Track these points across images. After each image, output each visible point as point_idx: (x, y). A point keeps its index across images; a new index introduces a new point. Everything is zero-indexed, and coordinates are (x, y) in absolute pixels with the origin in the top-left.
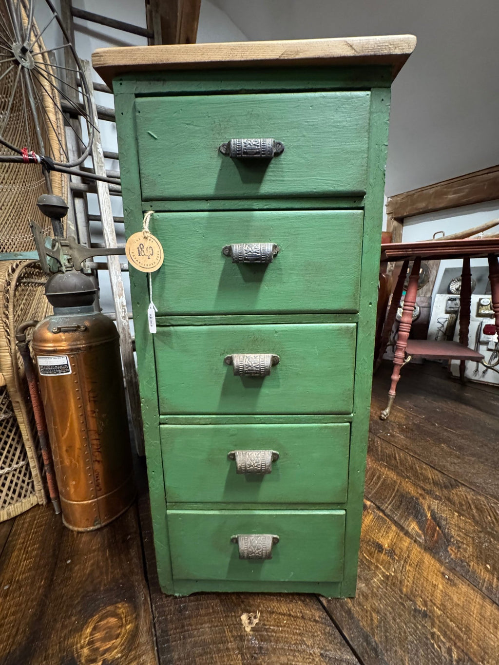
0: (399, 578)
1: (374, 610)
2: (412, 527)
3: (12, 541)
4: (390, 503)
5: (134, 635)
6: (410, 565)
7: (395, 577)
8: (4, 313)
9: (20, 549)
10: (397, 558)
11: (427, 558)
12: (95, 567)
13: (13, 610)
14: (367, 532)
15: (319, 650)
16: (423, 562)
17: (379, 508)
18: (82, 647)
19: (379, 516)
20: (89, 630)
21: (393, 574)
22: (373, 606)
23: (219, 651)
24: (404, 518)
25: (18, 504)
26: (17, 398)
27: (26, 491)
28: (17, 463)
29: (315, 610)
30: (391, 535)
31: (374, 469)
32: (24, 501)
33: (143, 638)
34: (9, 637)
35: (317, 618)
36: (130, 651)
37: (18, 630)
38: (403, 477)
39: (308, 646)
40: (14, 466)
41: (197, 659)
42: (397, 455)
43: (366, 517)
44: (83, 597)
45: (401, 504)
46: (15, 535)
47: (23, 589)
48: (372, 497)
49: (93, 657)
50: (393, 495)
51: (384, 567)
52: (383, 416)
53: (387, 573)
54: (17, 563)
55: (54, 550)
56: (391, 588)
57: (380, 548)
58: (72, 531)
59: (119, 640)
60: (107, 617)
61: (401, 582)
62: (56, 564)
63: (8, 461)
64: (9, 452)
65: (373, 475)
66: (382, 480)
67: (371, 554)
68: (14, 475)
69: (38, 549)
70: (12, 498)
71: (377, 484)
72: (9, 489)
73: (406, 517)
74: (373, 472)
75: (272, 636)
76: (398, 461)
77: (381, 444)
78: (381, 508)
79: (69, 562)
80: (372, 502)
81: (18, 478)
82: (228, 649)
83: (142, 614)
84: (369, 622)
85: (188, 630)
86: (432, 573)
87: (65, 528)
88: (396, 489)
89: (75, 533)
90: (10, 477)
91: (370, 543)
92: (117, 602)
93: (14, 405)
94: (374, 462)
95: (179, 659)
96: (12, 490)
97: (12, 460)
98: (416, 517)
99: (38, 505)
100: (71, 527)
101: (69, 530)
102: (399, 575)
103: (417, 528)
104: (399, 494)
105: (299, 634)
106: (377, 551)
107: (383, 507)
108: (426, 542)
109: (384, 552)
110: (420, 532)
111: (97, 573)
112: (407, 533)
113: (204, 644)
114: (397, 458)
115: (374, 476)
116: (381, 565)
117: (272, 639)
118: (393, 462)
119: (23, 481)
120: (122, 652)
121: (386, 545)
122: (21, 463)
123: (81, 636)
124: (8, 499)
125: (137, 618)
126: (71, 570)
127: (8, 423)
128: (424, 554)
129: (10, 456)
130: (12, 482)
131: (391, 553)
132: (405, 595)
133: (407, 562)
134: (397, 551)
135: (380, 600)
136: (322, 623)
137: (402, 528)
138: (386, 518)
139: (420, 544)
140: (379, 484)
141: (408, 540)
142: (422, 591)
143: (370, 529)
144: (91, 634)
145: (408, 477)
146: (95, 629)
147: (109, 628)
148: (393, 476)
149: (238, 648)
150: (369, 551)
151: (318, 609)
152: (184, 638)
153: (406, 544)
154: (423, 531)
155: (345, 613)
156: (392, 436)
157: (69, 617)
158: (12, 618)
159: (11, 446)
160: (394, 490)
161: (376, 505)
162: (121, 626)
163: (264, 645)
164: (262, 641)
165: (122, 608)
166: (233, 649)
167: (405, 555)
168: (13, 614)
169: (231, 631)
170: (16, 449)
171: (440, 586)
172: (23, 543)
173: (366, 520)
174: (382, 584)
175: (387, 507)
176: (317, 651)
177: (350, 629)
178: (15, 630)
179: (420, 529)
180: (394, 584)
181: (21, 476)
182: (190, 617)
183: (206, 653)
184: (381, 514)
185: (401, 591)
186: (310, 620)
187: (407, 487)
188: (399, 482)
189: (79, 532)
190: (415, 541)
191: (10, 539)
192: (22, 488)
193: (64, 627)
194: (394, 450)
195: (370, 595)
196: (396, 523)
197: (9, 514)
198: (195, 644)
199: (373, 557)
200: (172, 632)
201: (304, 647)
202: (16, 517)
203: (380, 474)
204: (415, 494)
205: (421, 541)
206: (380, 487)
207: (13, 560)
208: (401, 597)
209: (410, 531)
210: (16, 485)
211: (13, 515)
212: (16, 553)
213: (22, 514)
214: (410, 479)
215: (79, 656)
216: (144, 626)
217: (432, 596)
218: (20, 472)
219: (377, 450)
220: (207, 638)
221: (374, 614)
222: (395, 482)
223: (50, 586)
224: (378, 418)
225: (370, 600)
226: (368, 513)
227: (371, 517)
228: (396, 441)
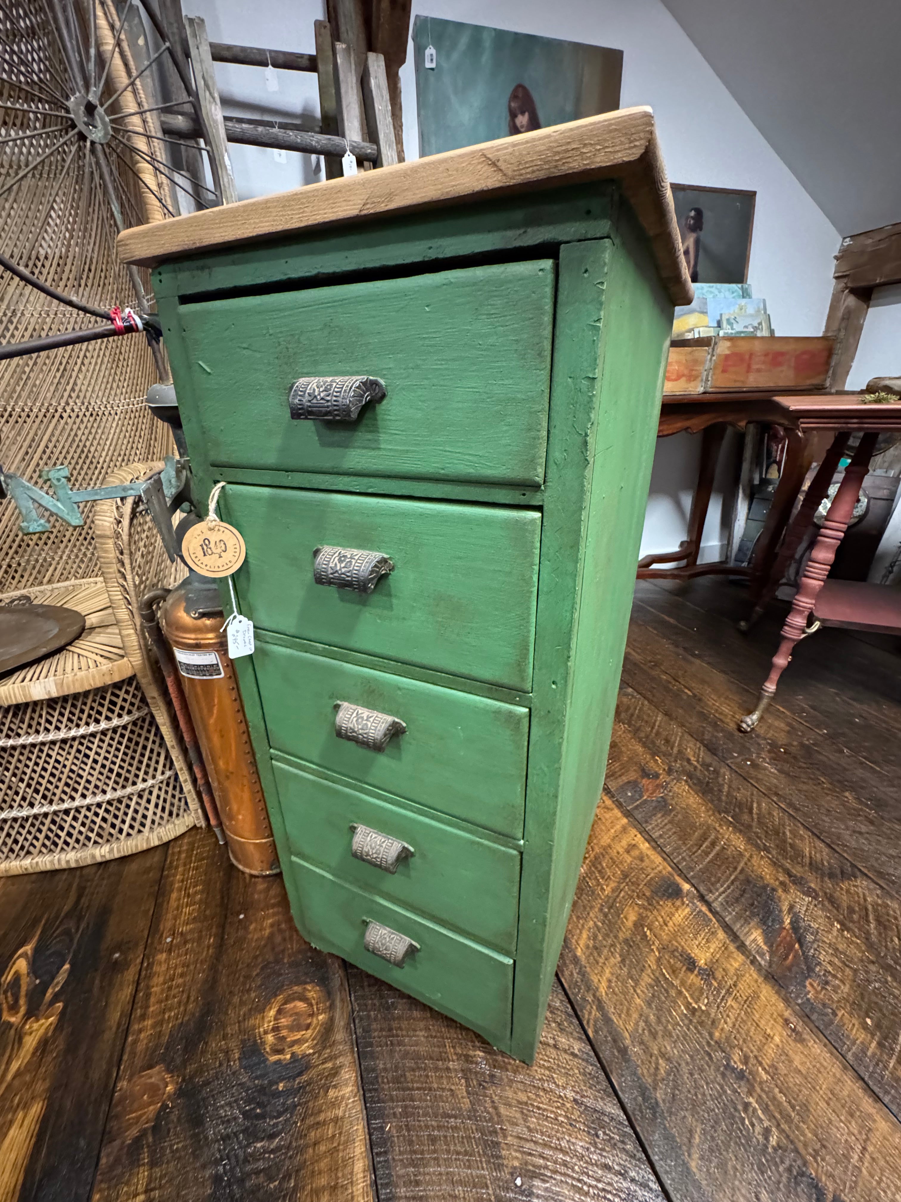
0: (713, 1015)
1: (663, 1055)
2: (752, 937)
3: (168, 876)
4: (723, 892)
5: (328, 1029)
6: (735, 999)
7: (707, 1013)
8: (120, 572)
9: (180, 890)
10: (716, 984)
11: (767, 992)
12: (275, 928)
13: (179, 970)
14: (674, 936)
15: (573, 1094)
16: (759, 997)
17: (702, 898)
18: (266, 1033)
19: (701, 911)
20: (272, 1013)
21: (703, 1008)
22: (663, 1050)
23: (436, 1069)
24: (742, 922)
25: (170, 826)
26: (152, 692)
27: (179, 809)
28: (163, 773)
29: (574, 1039)
30: (714, 946)
31: (708, 828)
32: (177, 822)
33: (340, 1035)
34: (179, 1003)
35: (576, 1051)
36: (324, 1048)
37: (188, 997)
38: (757, 846)
39: (558, 1086)
40: (160, 777)
41: (408, 1074)
42: (755, 805)
43: (677, 910)
44: (262, 969)
45: (742, 895)
46: (170, 868)
47: (189, 946)
48: (693, 877)
49: (280, 1047)
50: (733, 877)
51: (691, 995)
52: (744, 726)
53: (694, 1005)
54: (177, 908)
55: (222, 898)
56: (696, 1028)
57: (691, 964)
58: (243, 873)
59: (310, 1032)
60: (294, 1000)
61: (713, 1022)
62: (226, 917)
63: (151, 771)
64: (150, 759)
65: (704, 837)
66: (718, 848)
67: (674, 971)
68: (160, 789)
69: (202, 892)
70: (162, 818)
71: (707, 854)
72: (157, 806)
73: (746, 920)
74: (704, 833)
75: (510, 1063)
76: (755, 816)
77: (731, 781)
78: (707, 898)
79: (242, 916)
80: (693, 885)
81: (166, 792)
82: (448, 1069)
83: (338, 1003)
84: (652, 1070)
85: (398, 1036)
86: (768, 1017)
87: (232, 866)
88: (739, 868)
89: (247, 876)
90: (155, 792)
91: (676, 954)
92: (306, 983)
93: (149, 701)
94: (711, 813)
95: (385, 1070)
96: (160, 807)
97: (156, 770)
98: (763, 922)
99: (195, 826)
100: (241, 867)
101: (239, 870)
102: (713, 1011)
103: (760, 940)
104: (742, 877)
105: (548, 1068)
106: (684, 968)
107: (710, 897)
108: (770, 967)
109: (696, 972)
110: (765, 948)
111: (278, 939)
112: (742, 947)
113: (417, 1057)
114: (755, 810)
115: (706, 839)
116: (687, 991)
117: (509, 1067)
118: (746, 817)
119: (173, 796)
120: (313, 1047)
121: (702, 962)
122: (168, 773)
123: (263, 1018)
124: (157, 819)
125: (332, 1007)
126: (246, 928)
127: (144, 720)
128: (763, 985)
129: (153, 764)
130: (158, 797)
131: (708, 974)
132: (716, 1042)
133: (731, 994)
134: (719, 974)
135: (675, 1042)
136: (583, 1060)
137: (734, 937)
138: (710, 915)
139: (759, 968)
140: (711, 856)
141: (741, 958)
142: (744, 1041)
143: (681, 930)
144: (276, 1019)
145: (766, 849)
146: (279, 1012)
147: (296, 1014)
148: (739, 843)
149: (462, 1071)
150: (672, 967)
151: (580, 1039)
152: (392, 1044)
153: (736, 965)
154: (771, 946)
155: (619, 1052)
156: (754, 765)
157: (249, 991)
158: (180, 981)
159: (152, 751)
160: (735, 868)
161: (698, 891)
162: (312, 1015)
163: (497, 1072)
164: (495, 1067)
165: (313, 992)
166: (456, 1070)
167: (730, 982)
168: (182, 975)
169: (454, 1047)
170: (159, 754)
171: (777, 1039)
172: (182, 881)
173: (677, 915)
174: (682, 1020)
175: (716, 899)
176: (570, 1094)
177: (623, 1076)
178: (185, 996)
179: (765, 944)
180: (702, 1023)
181: (170, 789)
182: (399, 1018)
183: (419, 1068)
184: (704, 909)
185: (711, 1035)
186: (565, 1051)
187: (759, 866)
188: (747, 855)
189: (252, 876)
190: (753, 962)
191: (166, 873)
192: (172, 805)
193: (242, 1003)
194: (752, 794)
195: (660, 1033)
196: (727, 928)
197: (160, 839)
198: (406, 1055)
199: (677, 978)
200: (376, 1034)
201: (553, 1086)
202: (170, 841)
203: (717, 838)
204: (772, 881)
205: (763, 963)
206: (711, 861)
207: (173, 904)
208: (708, 1044)
209: (747, 943)
210: (165, 801)
211: (165, 839)
212: (174, 895)
213: (176, 839)
214: (769, 852)
215: (263, 1043)
216: (340, 1022)
217: (760, 1050)
218: (168, 785)
219: (720, 791)
220: (422, 1050)
221: (661, 1061)
222: (741, 855)
223: (221, 946)
224: (735, 727)
225: (660, 1040)
226: (683, 903)
227: (687, 910)
228: (760, 776)
